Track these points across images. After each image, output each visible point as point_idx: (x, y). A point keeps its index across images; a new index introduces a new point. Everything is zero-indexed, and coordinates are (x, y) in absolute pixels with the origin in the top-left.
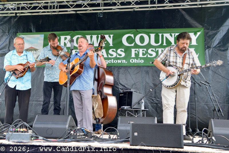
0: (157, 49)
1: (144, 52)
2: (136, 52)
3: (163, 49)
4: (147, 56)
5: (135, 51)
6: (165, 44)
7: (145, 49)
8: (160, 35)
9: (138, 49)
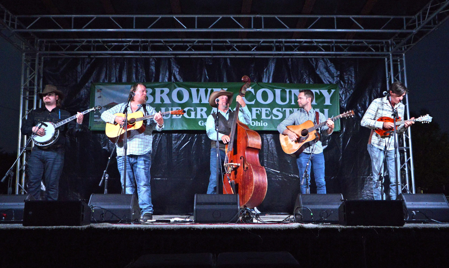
0: (284, 109)
1: (268, 112)
2: (258, 112)
3: (291, 109)
4: (272, 117)
5: (257, 110)
6: (293, 103)
7: (269, 109)
8: (288, 91)
9: (259, 109)
